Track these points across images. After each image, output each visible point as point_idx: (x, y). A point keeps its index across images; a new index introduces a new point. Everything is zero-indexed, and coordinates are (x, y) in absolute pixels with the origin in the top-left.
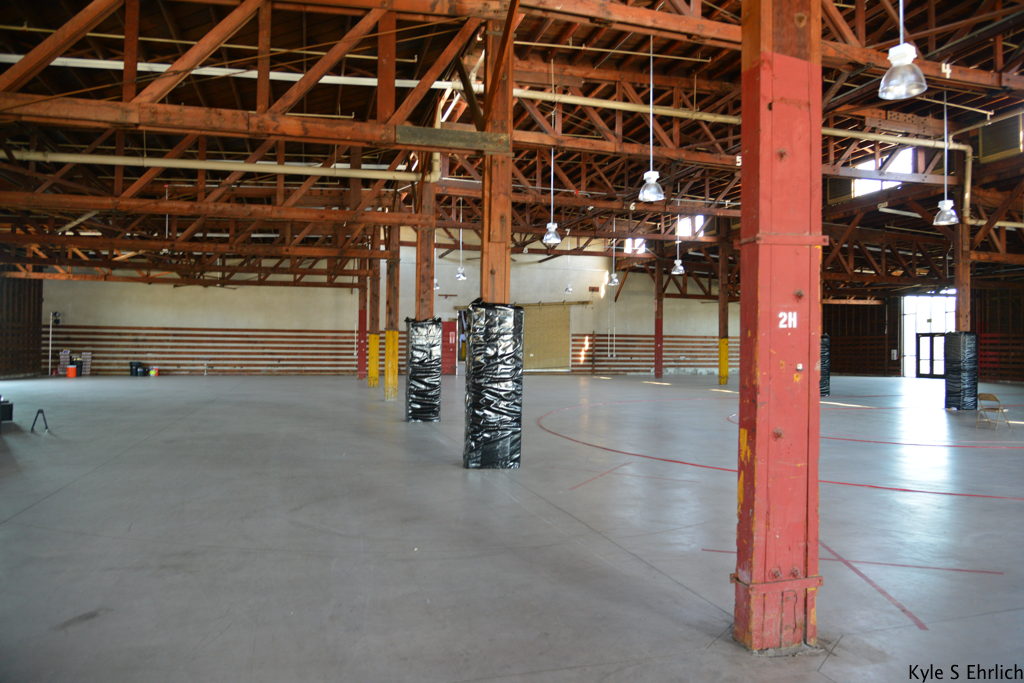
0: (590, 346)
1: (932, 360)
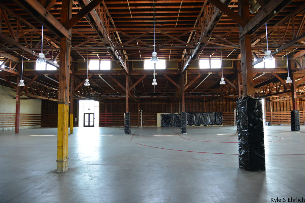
1: (89, 121)
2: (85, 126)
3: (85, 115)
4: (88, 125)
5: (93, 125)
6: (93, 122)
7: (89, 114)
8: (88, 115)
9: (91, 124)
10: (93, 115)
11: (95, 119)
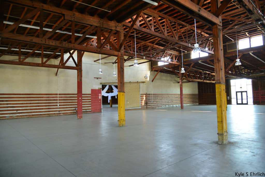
0: (145, 98)
1: (242, 99)
2: (238, 104)
3: (238, 93)
4: (241, 103)
5: (246, 103)
6: (246, 100)
7: (242, 92)
8: (240, 93)
9: (245, 102)
10: (246, 93)
11: (248, 97)
